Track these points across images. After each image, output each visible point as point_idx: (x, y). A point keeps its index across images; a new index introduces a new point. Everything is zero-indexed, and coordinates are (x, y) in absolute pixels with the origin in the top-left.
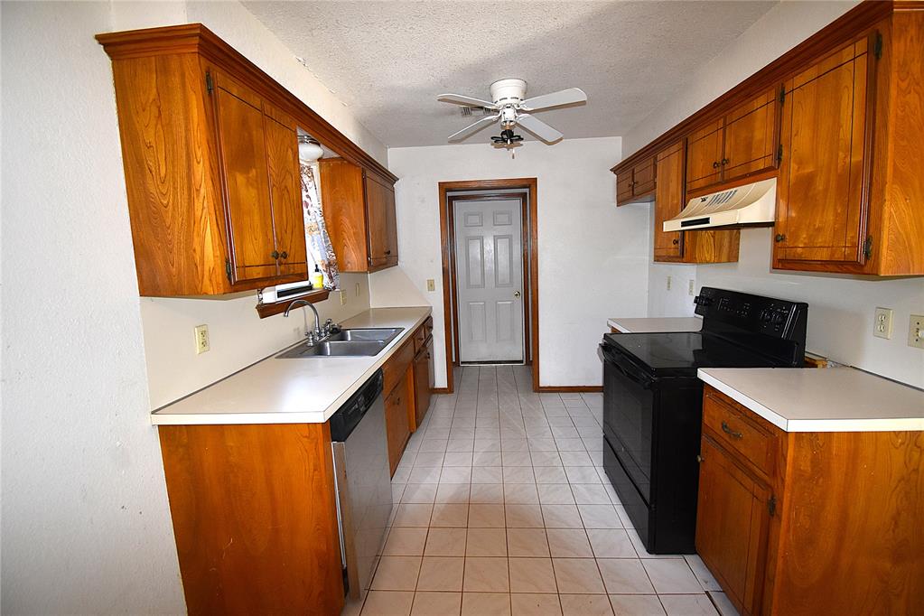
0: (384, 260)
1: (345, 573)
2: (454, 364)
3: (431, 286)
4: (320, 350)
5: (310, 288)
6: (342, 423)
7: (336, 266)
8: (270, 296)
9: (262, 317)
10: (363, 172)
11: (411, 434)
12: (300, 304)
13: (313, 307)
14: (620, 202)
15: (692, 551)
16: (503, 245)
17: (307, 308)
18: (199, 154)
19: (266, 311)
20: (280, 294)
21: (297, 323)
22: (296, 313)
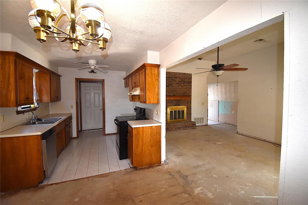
0: (56, 99)
1: (44, 171)
2: (80, 131)
3: (72, 107)
4: (34, 123)
5: (30, 107)
7: (39, 101)
8: (19, 109)
9: (17, 114)
10: (50, 75)
11: (63, 149)
12: (28, 111)
13: (32, 112)
14: (125, 87)
16: (97, 96)
17: (30, 113)
18: (12, 76)
19: (18, 113)
20: (23, 108)
21: (28, 116)
22: (26, 114)
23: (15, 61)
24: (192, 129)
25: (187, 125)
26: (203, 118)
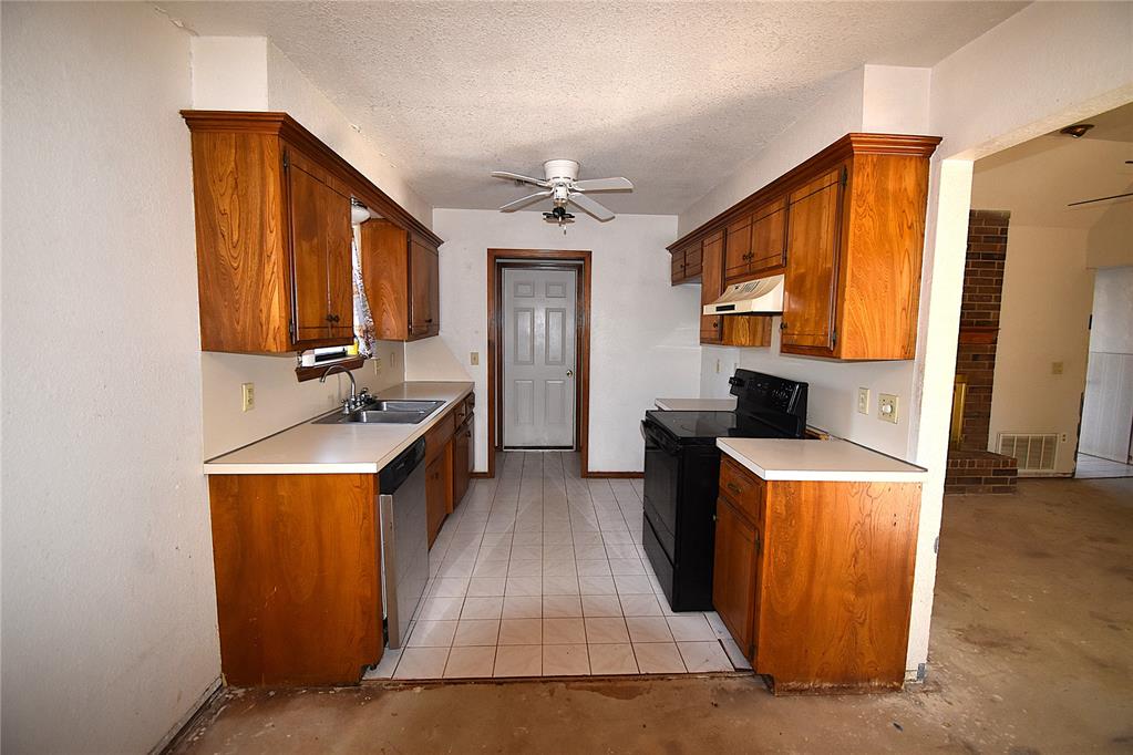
0: (425, 329)
1: (385, 623)
2: (496, 448)
3: (475, 359)
4: (355, 418)
5: (344, 354)
6: (391, 478)
7: (373, 333)
8: (308, 360)
9: (300, 380)
10: (409, 236)
11: (447, 516)
12: (337, 370)
13: (350, 374)
14: (674, 283)
15: (712, 609)
16: (555, 318)
17: (344, 375)
18: (273, 223)
19: (304, 374)
20: (319, 358)
21: (335, 387)
22: (331, 379)
23: (284, 158)
24: (995, 490)
25: (969, 472)
26: (1051, 442)
